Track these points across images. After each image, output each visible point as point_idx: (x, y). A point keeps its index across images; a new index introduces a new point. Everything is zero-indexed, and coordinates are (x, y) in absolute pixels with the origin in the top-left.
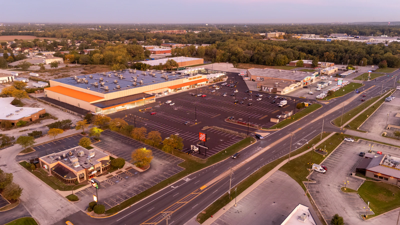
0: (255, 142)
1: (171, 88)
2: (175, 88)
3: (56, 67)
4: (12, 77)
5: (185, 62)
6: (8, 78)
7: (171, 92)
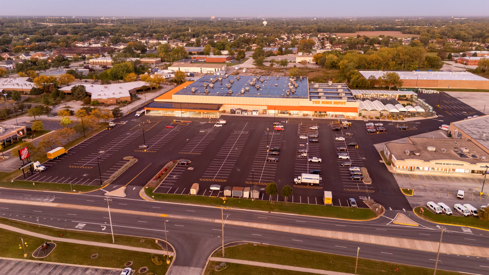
0: (78, 192)
1: (270, 107)
2: (284, 109)
3: (284, 66)
4: (218, 69)
5: (438, 81)
6: (215, 69)
7: (272, 113)
